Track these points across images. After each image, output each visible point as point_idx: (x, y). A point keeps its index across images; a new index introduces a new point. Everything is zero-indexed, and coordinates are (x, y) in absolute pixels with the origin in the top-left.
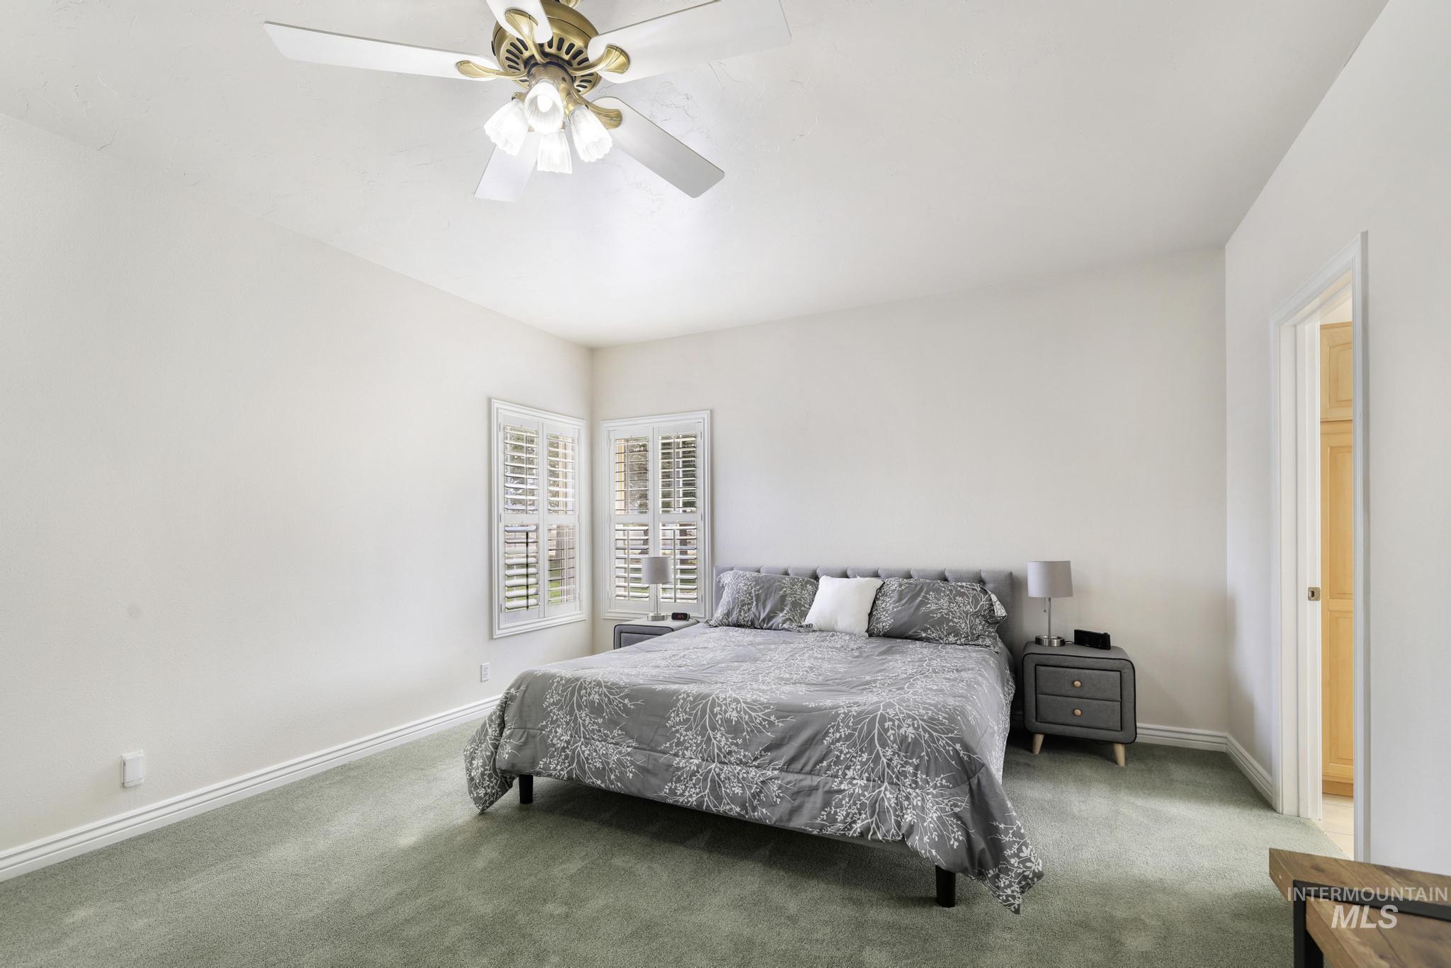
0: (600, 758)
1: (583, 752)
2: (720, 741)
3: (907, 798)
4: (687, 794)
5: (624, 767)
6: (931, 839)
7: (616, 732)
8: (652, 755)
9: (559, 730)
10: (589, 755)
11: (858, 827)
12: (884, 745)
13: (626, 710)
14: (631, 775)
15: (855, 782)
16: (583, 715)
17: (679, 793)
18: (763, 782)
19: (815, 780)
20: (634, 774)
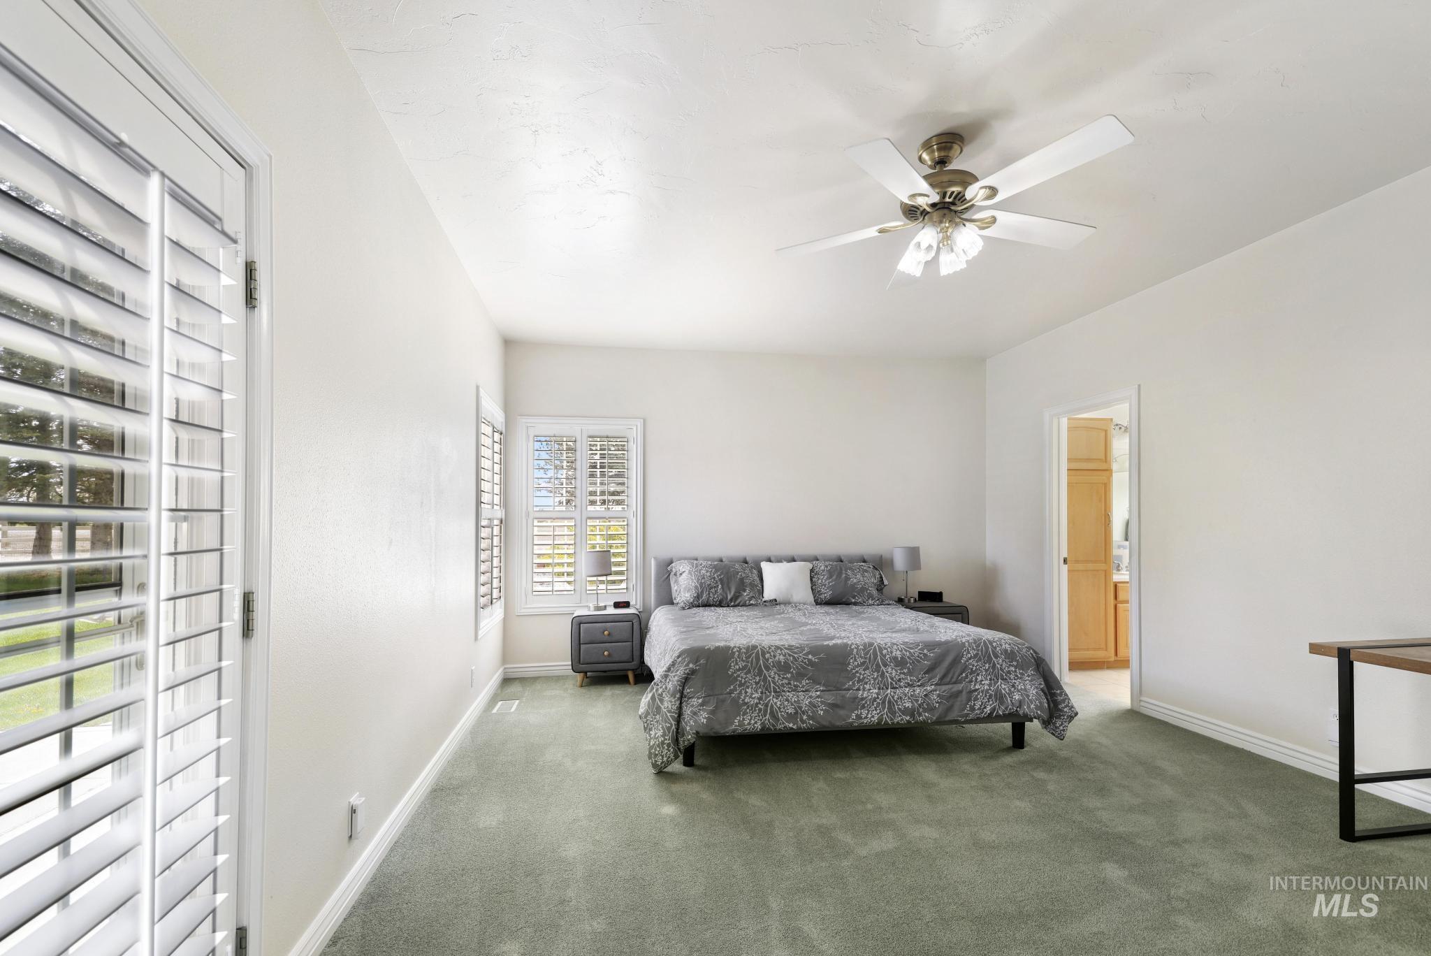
0: (792, 705)
1: (776, 703)
2: (891, 673)
3: (1013, 686)
4: (870, 716)
5: (815, 707)
6: (1036, 705)
7: (804, 682)
8: (839, 694)
9: (749, 690)
10: (781, 705)
11: (988, 709)
12: (996, 657)
13: (811, 663)
14: (822, 712)
15: (983, 682)
16: (772, 673)
17: (863, 716)
18: (926, 695)
19: (960, 687)
20: (825, 711)
